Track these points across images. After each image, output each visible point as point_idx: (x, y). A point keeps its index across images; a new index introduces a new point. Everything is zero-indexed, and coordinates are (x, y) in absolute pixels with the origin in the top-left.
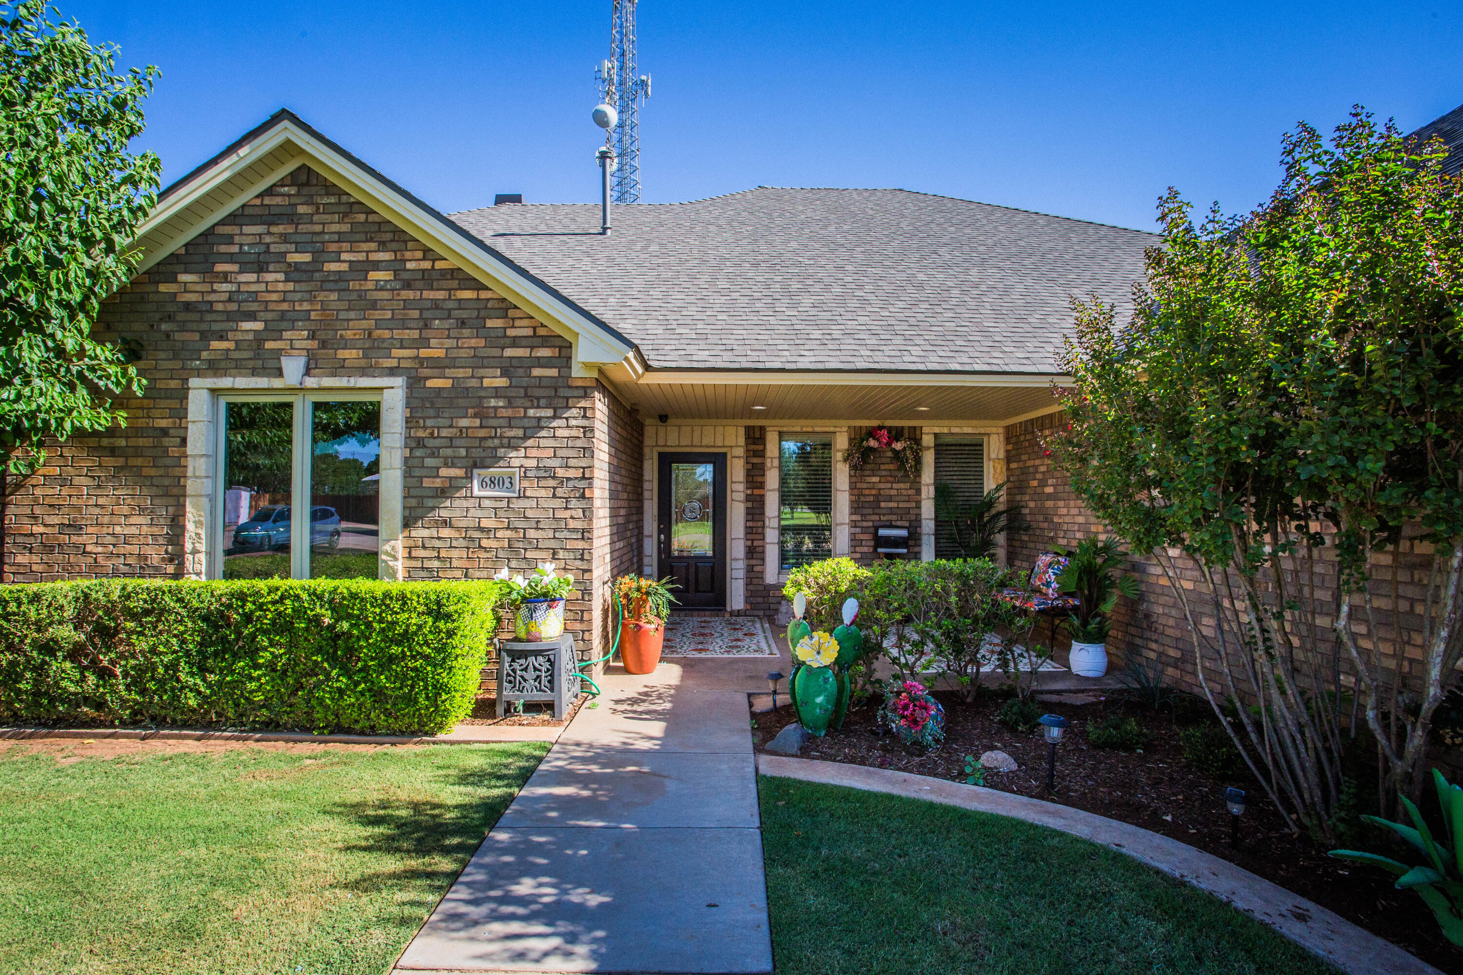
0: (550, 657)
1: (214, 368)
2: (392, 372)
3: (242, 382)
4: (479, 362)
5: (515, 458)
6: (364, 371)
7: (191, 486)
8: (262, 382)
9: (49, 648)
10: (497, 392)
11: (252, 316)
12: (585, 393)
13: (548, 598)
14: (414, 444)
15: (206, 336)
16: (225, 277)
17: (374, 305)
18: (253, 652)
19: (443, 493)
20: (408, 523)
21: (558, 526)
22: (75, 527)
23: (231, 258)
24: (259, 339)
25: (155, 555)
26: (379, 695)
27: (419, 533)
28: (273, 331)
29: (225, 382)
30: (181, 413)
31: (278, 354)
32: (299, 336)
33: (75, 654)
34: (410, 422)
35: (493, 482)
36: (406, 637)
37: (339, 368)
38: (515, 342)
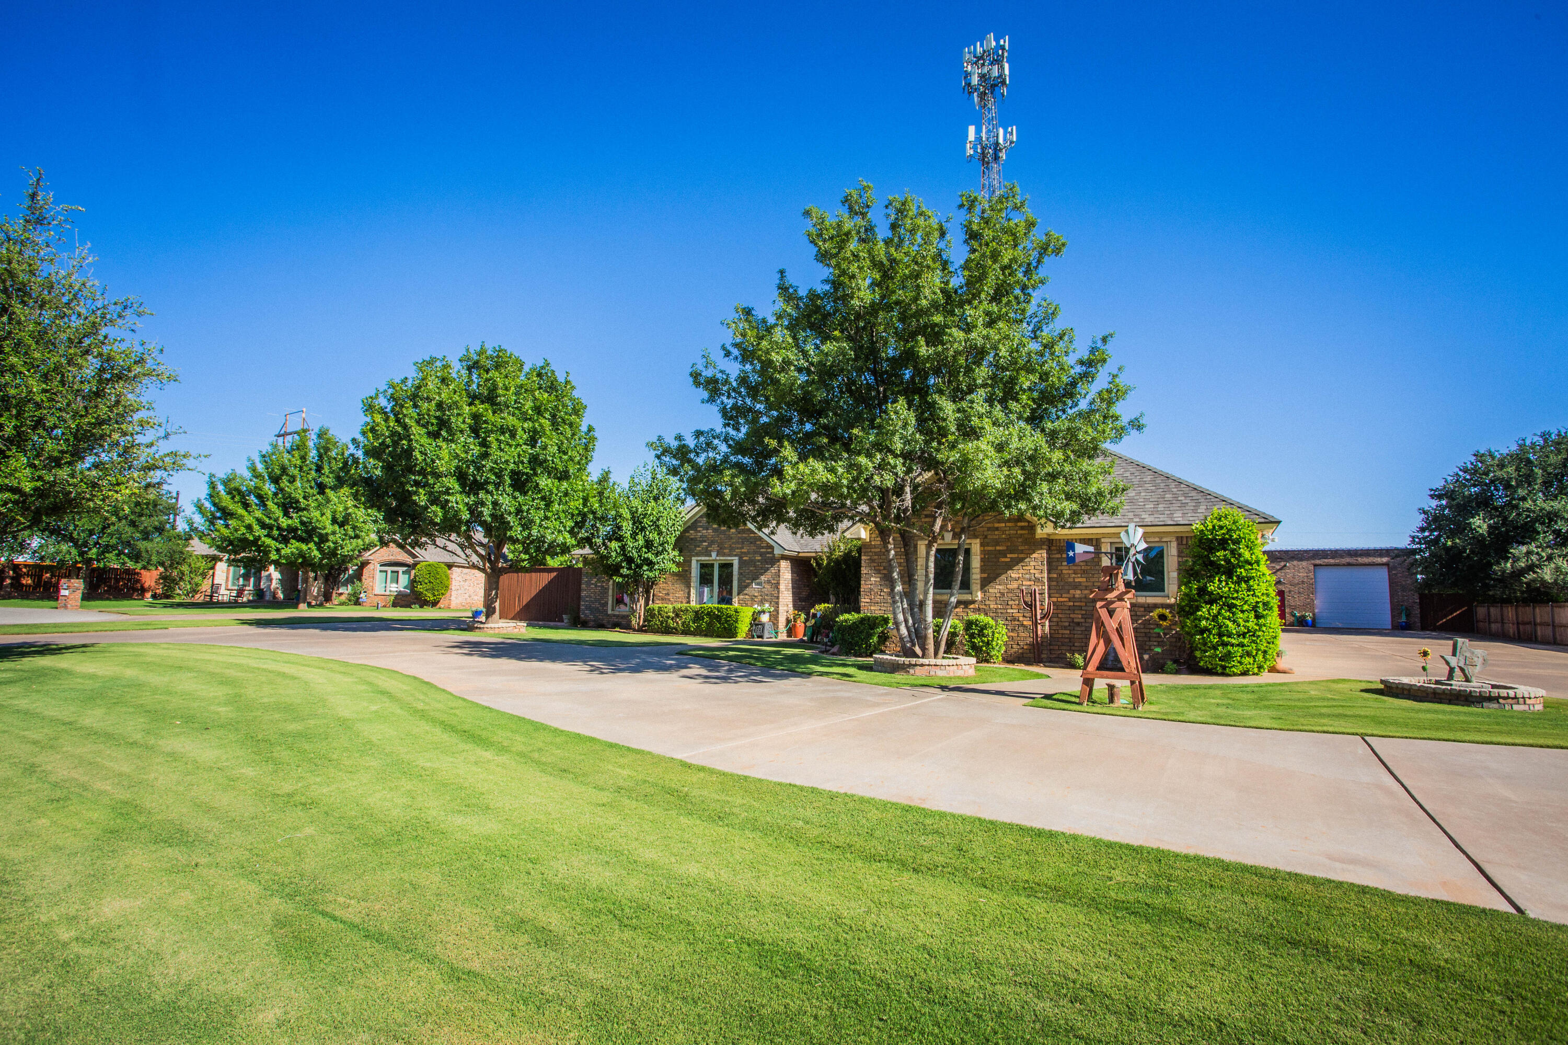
0: (763, 625)
1: (697, 555)
2: (735, 556)
3: (703, 558)
4: (755, 553)
5: (763, 578)
6: (729, 555)
7: (692, 584)
8: (707, 558)
9: (668, 617)
10: (759, 561)
11: (705, 541)
12: (779, 561)
13: (764, 612)
14: (740, 574)
15: (696, 546)
16: (699, 531)
17: (732, 538)
18: (703, 619)
19: (746, 587)
20: (738, 594)
21: (772, 595)
22: (668, 594)
23: (701, 527)
24: (707, 547)
25: (684, 601)
26: (725, 628)
27: (741, 597)
28: (710, 545)
29: (699, 558)
30: (690, 566)
31: (711, 551)
32: (715, 547)
33: (672, 619)
34: (740, 568)
35: (758, 584)
36: (730, 617)
37: (724, 555)
38: (763, 548)
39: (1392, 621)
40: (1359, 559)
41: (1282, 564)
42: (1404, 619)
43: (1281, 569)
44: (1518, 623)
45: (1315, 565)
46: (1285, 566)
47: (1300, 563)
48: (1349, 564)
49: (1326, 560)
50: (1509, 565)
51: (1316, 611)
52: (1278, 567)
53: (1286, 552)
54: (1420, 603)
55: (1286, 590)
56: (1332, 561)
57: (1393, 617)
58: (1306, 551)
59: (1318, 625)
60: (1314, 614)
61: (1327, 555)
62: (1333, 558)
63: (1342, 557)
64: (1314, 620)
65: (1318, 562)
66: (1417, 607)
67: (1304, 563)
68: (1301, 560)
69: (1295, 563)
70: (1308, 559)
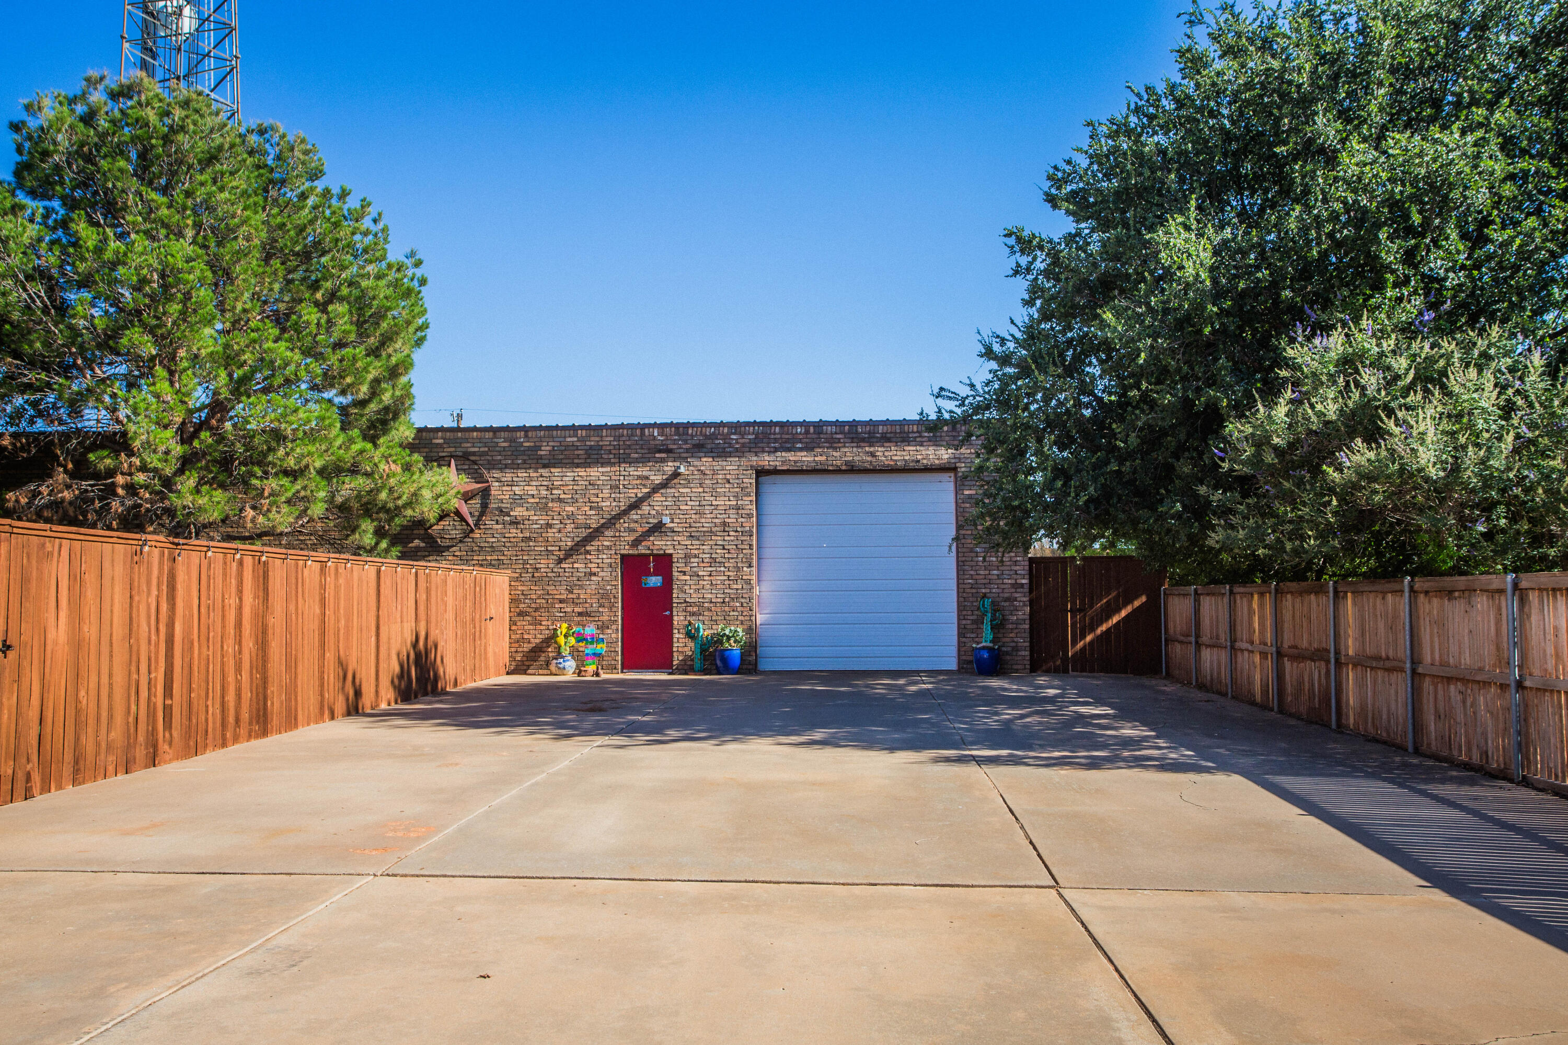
39: (960, 645)
40: (879, 451)
41: (669, 467)
42: (986, 638)
43: (664, 485)
44: (1280, 654)
45: (761, 473)
46: (676, 474)
47: (718, 464)
48: (852, 470)
49: (791, 456)
50: (1281, 411)
51: (760, 618)
52: (657, 479)
53: (681, 428)
54: (1033, 586)
55: (678, 554)
56: (805, 458)
57: (961, 634)
58: (737, 427)
59: (764, 665)
60: (749, 630)
61: (794, 439)
62: (808, 448)
63: (833, 443)
64: (751, 648)
65: (767, 460)
66: (1022, 598)
67: (731, 466)
68: (721, 453)
69: (706, 463)
70: (740, 452)
